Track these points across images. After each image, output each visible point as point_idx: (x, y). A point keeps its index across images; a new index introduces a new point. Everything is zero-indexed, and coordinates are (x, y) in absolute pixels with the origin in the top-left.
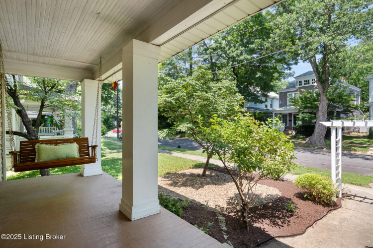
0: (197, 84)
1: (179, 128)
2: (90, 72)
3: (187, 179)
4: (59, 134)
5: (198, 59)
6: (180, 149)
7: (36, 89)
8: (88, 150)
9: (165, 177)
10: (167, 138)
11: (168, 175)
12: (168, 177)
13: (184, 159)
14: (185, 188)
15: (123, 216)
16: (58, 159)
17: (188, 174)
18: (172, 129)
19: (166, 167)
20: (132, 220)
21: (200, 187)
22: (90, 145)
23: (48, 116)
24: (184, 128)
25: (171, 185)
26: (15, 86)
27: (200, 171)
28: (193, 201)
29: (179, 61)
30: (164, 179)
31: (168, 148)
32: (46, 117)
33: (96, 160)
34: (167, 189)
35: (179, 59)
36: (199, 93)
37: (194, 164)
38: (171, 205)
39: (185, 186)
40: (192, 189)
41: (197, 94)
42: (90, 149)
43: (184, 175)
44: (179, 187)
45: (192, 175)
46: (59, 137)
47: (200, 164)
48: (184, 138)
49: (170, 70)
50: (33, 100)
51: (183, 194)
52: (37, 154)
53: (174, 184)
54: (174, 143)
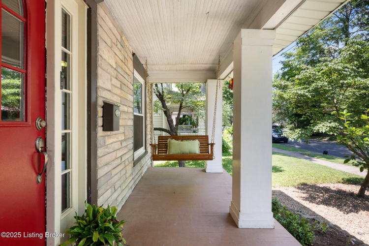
0: (346, 67)
1: (316, 129)
2: (213, 73)
3: (332, 196)
4: (194, 132)
5: (360, 33)
6: (328, 156)
7: (177, 92)
8: (208, 148)
9: (298, 188)
10: (299, 140)
11: (303, 187)
12: (303, 189)
13: (330, 169)
14: (326, 207)
15: (231, 220)
16: (183, 153)
17: (333, 189)
18: (307, 129)
19: (301, 176)
20: (239, 227)
21: (351, 211)
22: (210, 142)
23: (188, 116)
24: (324, 128)
25: (306, 199)
26: (163, 92)
27: (356, 189)
28: (335, 228)
29: (328, 42)
30: (297, 190)
31: (309, 152)
32: (186, 117)
33: (214, 157)
34: (299, 203)
35: (328, 40)
36: (350, 80)
37: (347, 177)
38: (298, 223)
39: (327, 205)
40: (338, 211)
41: (345, 82)
42: (210, 146)
43: (327, 190)
44: (317, 204)
45: (340, 192)
46: (194, 134)
47: (357, 178)
48: (334, 142)
49: (314, 55)
50: (174, 102)
51: (322, 215)
52: (168, 147)
53: (311, 199)
54: (319, 147)
